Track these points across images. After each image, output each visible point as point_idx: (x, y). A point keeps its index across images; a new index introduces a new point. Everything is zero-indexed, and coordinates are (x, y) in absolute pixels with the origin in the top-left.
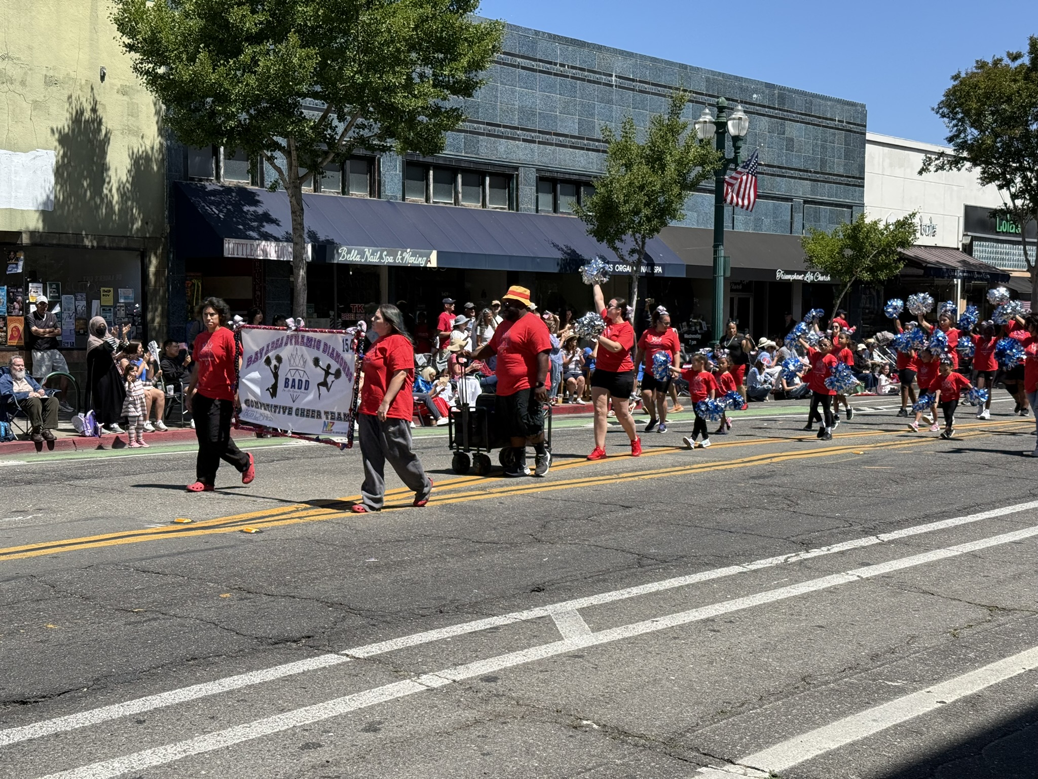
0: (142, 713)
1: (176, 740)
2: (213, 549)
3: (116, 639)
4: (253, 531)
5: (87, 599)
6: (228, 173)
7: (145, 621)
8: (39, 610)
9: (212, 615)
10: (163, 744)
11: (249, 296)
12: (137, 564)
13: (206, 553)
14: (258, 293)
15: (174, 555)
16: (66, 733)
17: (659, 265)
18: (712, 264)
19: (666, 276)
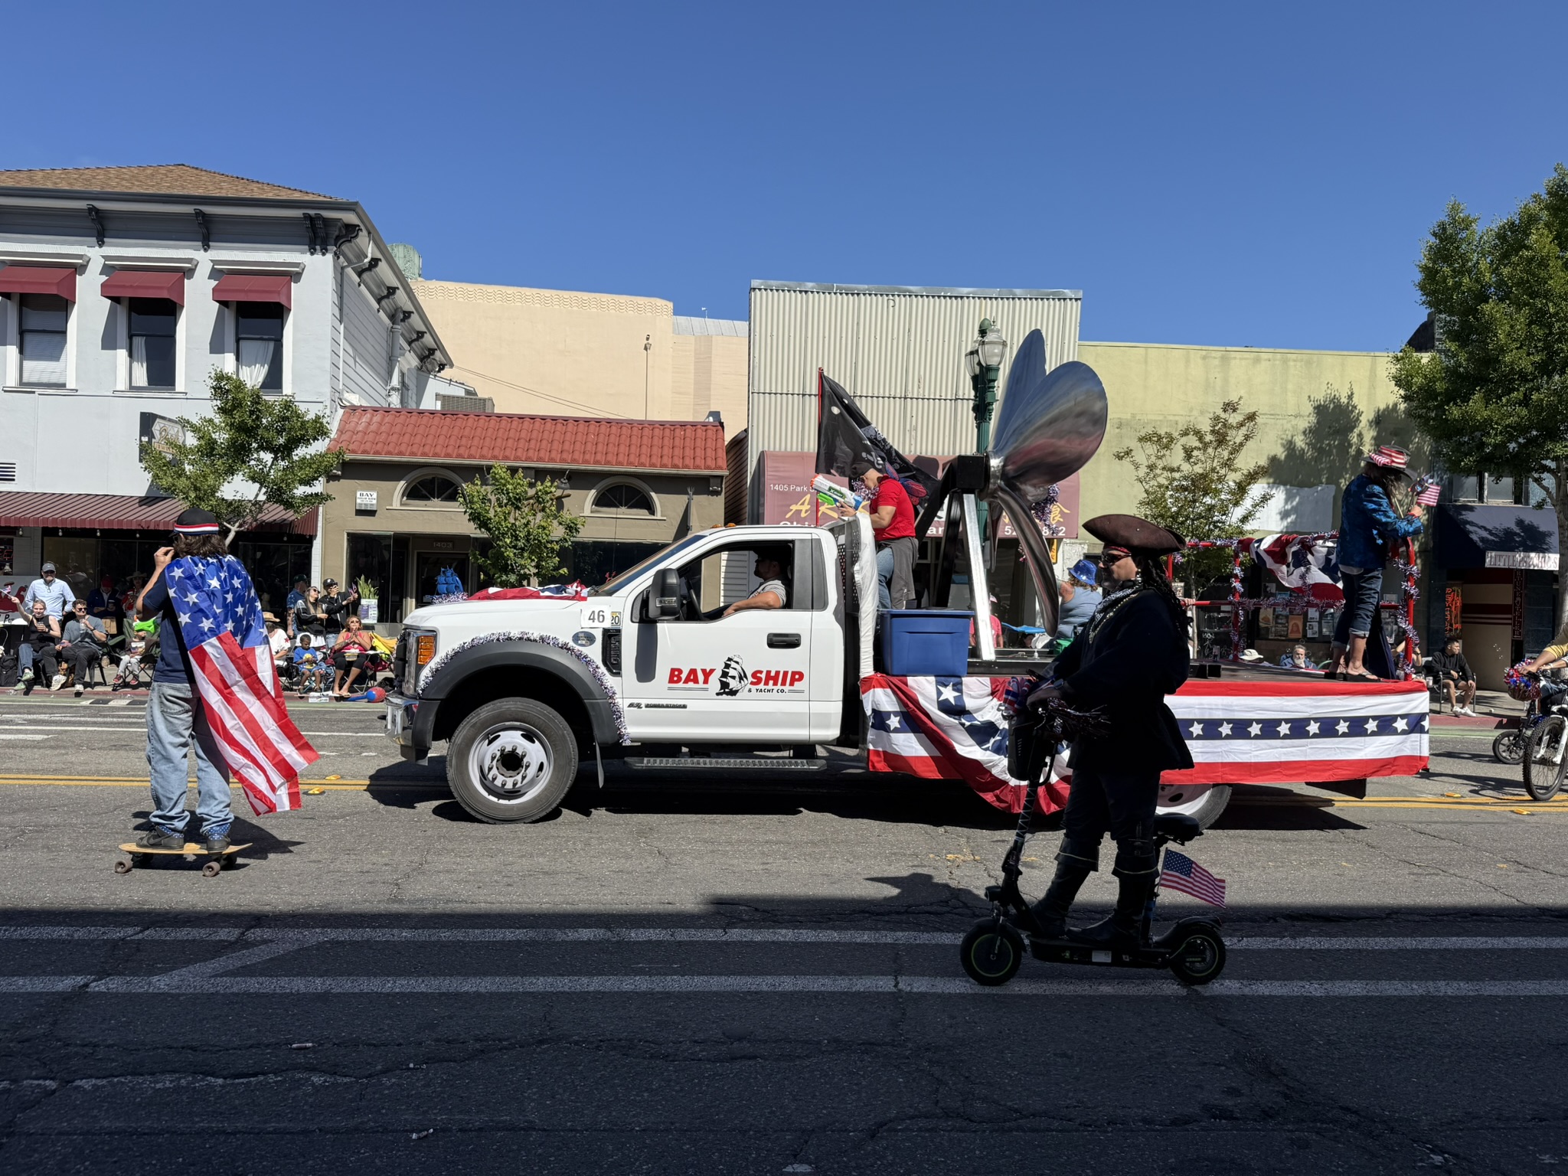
0: (1432, 950)
1: (1468, 979)
2: (1484, 823)
3: (1402, 884)
4: (1525, 813)
5: (1372, 847)
6: (1492, 495)
7: (1427, 874)
8: (1332, 849)
9: (1490, 879)
10: (1456, 980)
11: (1510, 602)
12: (1415, 826)
13: (1478, 825)
14: (1518, 599)
15: (1447, 823)
16: (1366, 950)
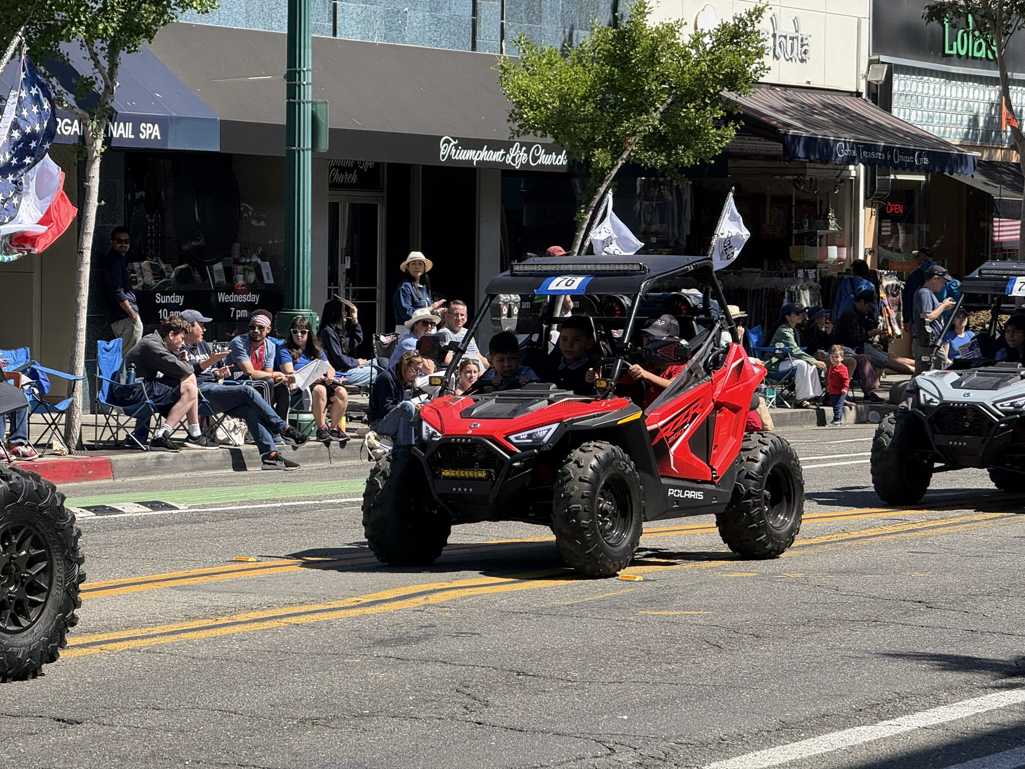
17: (153, 120)
18: (283, 121)
19: (170, 147)
